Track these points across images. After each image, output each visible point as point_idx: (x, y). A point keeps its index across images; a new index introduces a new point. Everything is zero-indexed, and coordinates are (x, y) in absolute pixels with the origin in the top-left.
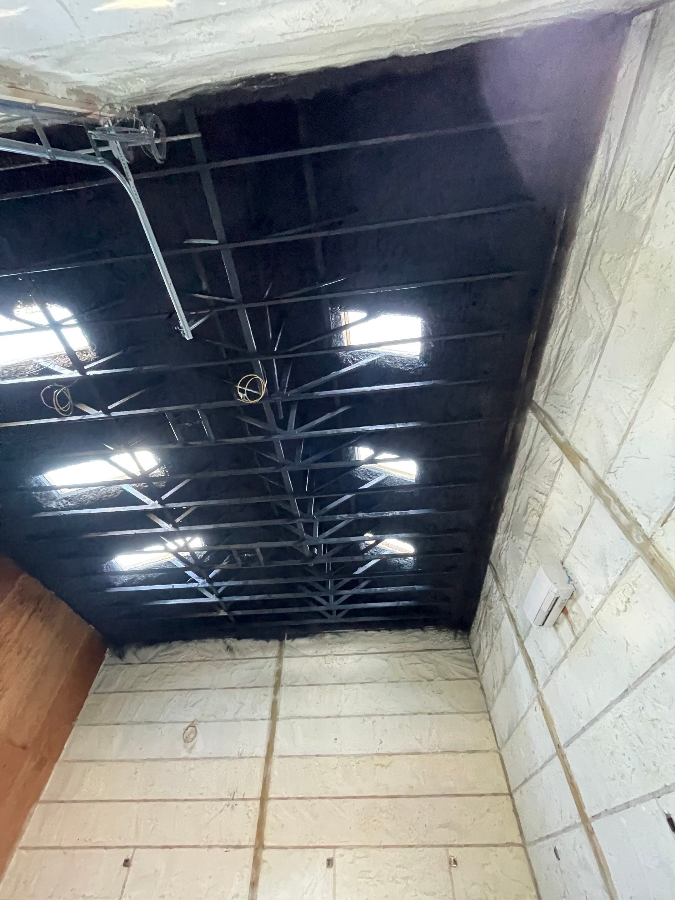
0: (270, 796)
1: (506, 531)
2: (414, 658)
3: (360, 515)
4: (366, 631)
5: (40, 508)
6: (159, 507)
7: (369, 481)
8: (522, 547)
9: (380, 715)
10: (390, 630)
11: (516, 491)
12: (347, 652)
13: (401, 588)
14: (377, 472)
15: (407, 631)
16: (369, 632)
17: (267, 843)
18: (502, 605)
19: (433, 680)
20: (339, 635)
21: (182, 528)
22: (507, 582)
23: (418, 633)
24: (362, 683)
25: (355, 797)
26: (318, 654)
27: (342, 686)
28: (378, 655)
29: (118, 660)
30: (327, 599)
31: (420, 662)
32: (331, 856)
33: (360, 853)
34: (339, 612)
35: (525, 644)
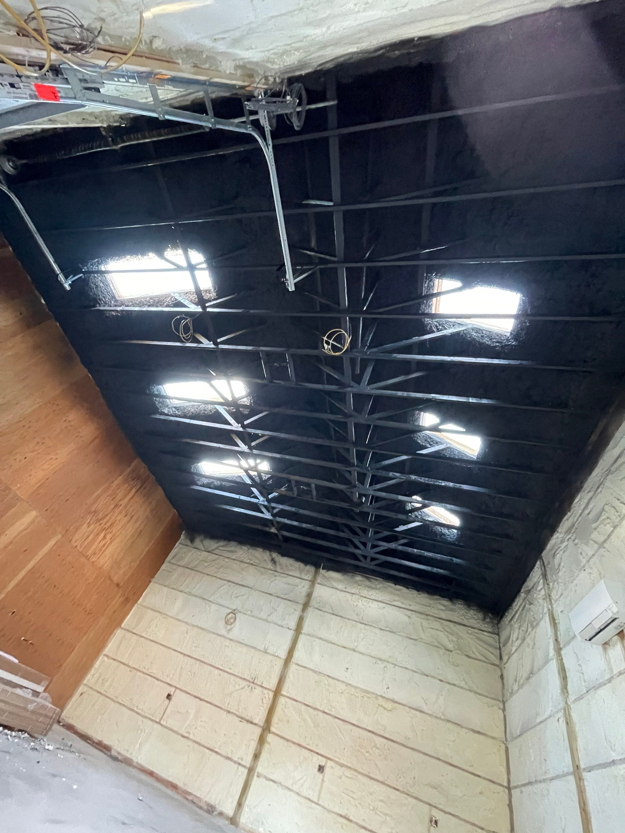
0: (283, 692)
1: (568, 531)
2: (436, 625)
3: (413, 477)
4: (395, 585)
5: (156, 411)
6: (241, 429)
7: (428, 448)
8: (584, 554)
9: (393, 664)
10: (418, 591)
11: (591, 494)
12: (373, 597)
13: (439, 556)
14: (439, 440)
15: (436, 597)
16: (398, 587)
17: (273, 729)
18: (545, 604)
19: (452, 651)
20: (369, 580)
21: (255, 452)
22: (556, 583)
23: (445, 602)
24: (381, 629)
25: (354, 725)
26: (347, 590)
27: (363, 626)
28: (402, 610)
29: (189, 543)
30: (365, 544)
31: (442, 630)
32: (323, 764)
33: (348, 773)
34: (373, 559)
35: (563, 652)
